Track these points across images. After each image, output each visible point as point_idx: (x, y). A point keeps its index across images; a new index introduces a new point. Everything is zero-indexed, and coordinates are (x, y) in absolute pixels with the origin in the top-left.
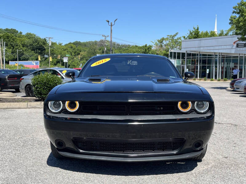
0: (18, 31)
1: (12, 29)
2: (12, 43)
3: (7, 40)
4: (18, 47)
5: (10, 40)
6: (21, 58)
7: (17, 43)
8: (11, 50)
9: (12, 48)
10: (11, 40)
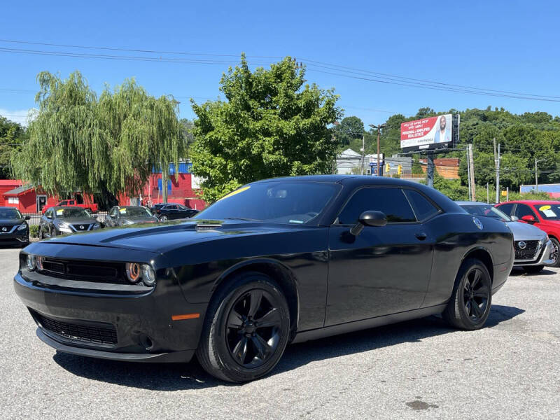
0: (551, 116)
1: (537, 114)
2: (529, 145)
3: (519, 138)
4: (543, 152)
5: (525, 138)
6: (550, 177)
7: (540, 145)
8: (526, 160)
9: (530, 155)
10: (528, 138)
